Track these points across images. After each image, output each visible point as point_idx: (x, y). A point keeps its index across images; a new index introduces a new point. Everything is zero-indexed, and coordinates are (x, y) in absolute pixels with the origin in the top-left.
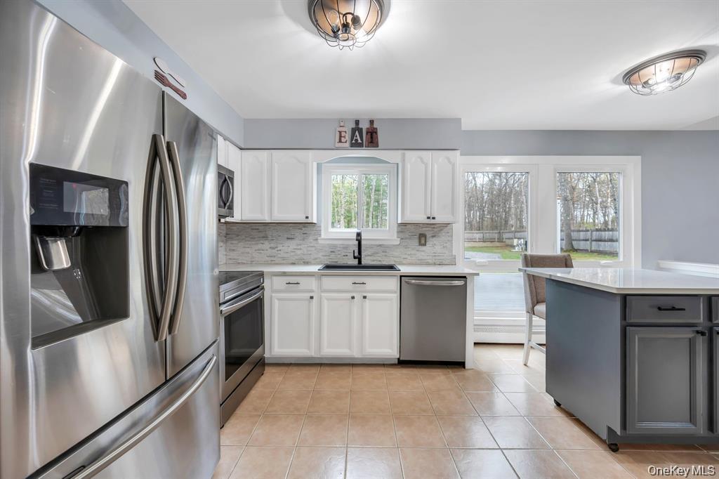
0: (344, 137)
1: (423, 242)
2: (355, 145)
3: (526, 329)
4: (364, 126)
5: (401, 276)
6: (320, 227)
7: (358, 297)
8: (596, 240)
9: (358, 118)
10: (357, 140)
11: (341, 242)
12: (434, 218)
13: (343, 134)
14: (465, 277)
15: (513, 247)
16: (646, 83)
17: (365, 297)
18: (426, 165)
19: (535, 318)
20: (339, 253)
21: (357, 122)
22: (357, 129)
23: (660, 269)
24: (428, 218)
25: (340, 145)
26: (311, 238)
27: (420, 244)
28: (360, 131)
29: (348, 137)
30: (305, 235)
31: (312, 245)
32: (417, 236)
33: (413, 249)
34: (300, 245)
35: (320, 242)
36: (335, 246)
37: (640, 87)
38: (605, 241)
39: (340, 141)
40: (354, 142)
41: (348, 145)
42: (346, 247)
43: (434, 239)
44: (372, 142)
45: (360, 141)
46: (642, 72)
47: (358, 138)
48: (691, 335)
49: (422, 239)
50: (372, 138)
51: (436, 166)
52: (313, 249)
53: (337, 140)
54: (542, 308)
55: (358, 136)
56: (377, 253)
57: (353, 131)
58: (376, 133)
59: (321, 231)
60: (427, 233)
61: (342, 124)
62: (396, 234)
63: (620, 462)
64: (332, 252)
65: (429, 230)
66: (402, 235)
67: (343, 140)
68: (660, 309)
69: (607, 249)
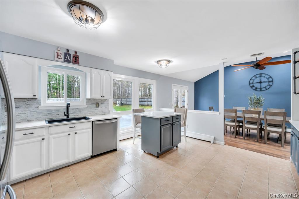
0: (60, 56)
1: (98, 106)
2: (66, 61)
3: (134, 132)
4: (72, 53)
5: (93, 121)
6: (41, 100)
7: (72, 133)
8: (140, 101)
9: (68, 48)
10: (68, 59)
11: (55, 108)
12: (104, 97)
13: (59, 54)
14: (117, 118)
15: (117, 104)
16: (161, 64)
17: (76, 133)
18: (101, 76)
19: (137, 129)
20: (54, 113)
21: (68, 50)
22: (67, 53)
23: (160, 110)
24: (102, 97)
25: (57, 59)
26: (33, 107)
27: (96, 107)
28: (70, 55)
29: (62, 56)
30: (29, 105)
31: (33, 110)
32: (95, 104)
33: (93, 109)
34: (25, 111)
35: (40, 108)
36: (51, 110)
37: (160, 65)
38: (142, 101)
39: (58, 57)
40: (66, 59)
41: (62, 60)
42: (58, 110)
43: (102, 104)
44: (76, 61)
45: (69, 60)
46: (161, 62)
47: (68, 58)
48: (170, 126)
49: (97, 105)
50: (76, 59)
51: (104, 76)
52: (35, 113)
53: (56, 56)
54: (140, 125)
55: (68, 57)
56: (76, 112)
57: (66, 54)
58: (78, 58)
59: (41, 102)
60: (99, 102)
61: (58, 49)
62: (85, 103)
63: (160, 160)
64: (48, 113)
65: (100, 101)
66: (88, 103)
67: (59, 57)
68: (166, 121)
69: (143, 104)
